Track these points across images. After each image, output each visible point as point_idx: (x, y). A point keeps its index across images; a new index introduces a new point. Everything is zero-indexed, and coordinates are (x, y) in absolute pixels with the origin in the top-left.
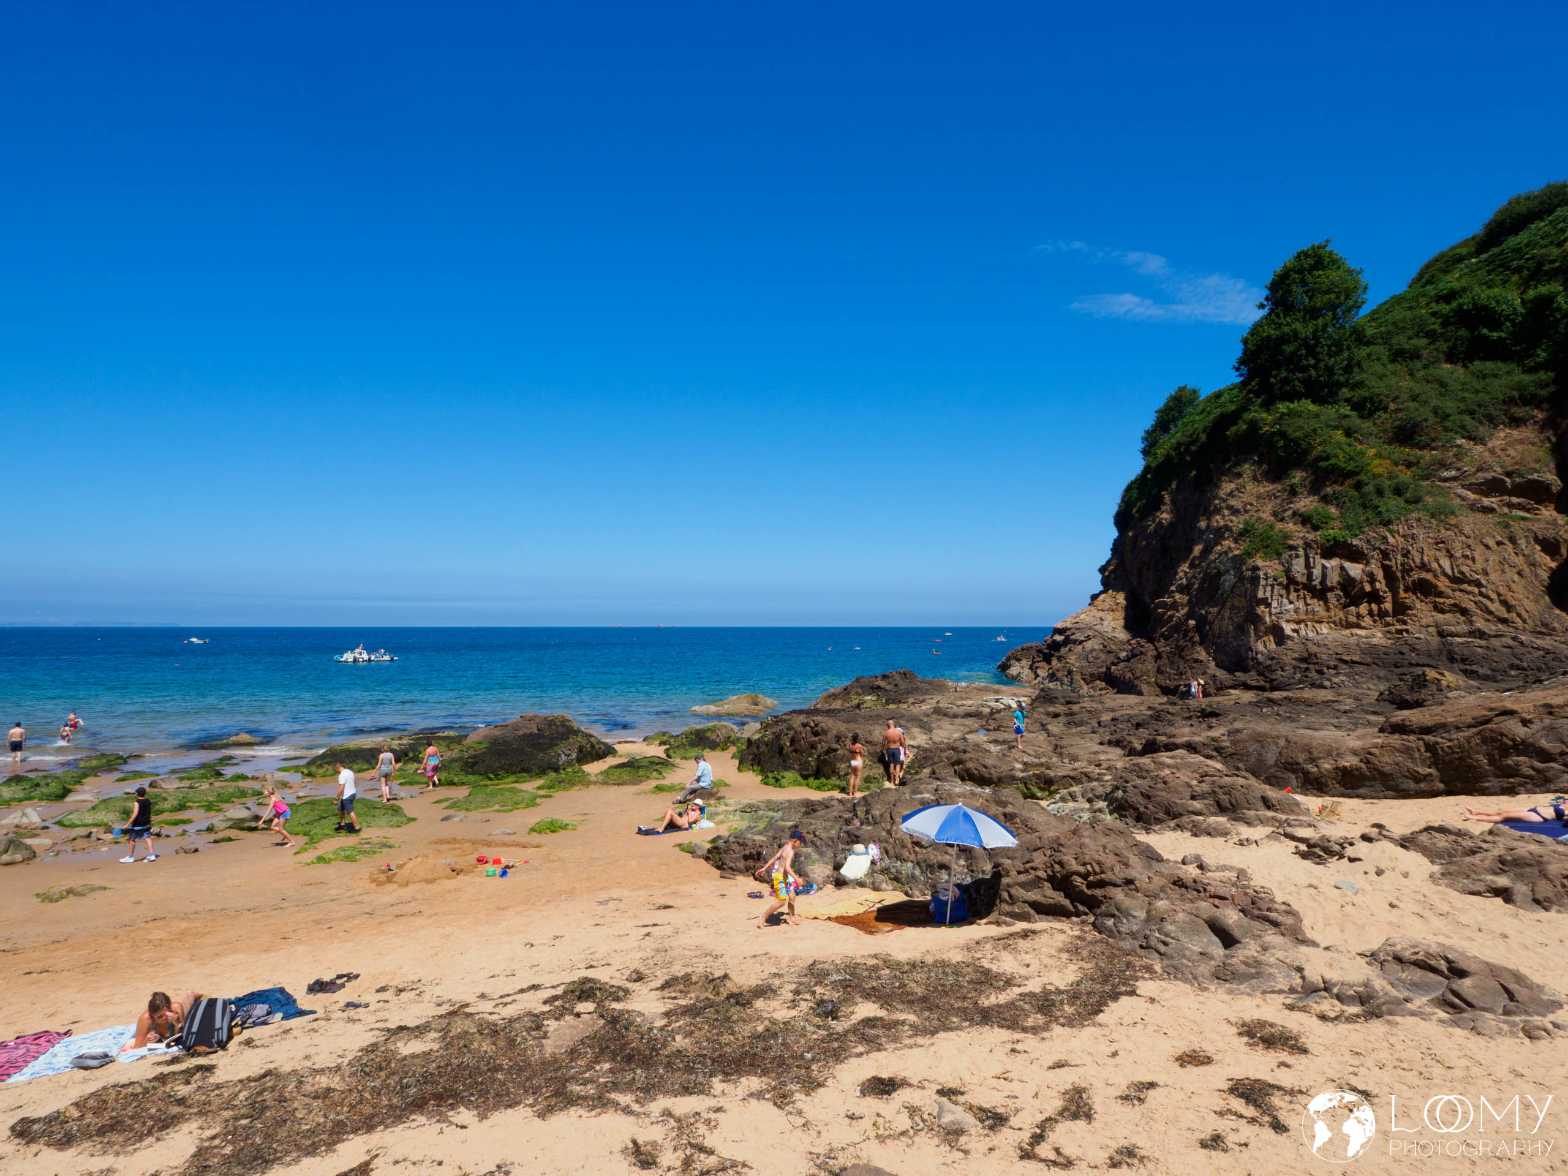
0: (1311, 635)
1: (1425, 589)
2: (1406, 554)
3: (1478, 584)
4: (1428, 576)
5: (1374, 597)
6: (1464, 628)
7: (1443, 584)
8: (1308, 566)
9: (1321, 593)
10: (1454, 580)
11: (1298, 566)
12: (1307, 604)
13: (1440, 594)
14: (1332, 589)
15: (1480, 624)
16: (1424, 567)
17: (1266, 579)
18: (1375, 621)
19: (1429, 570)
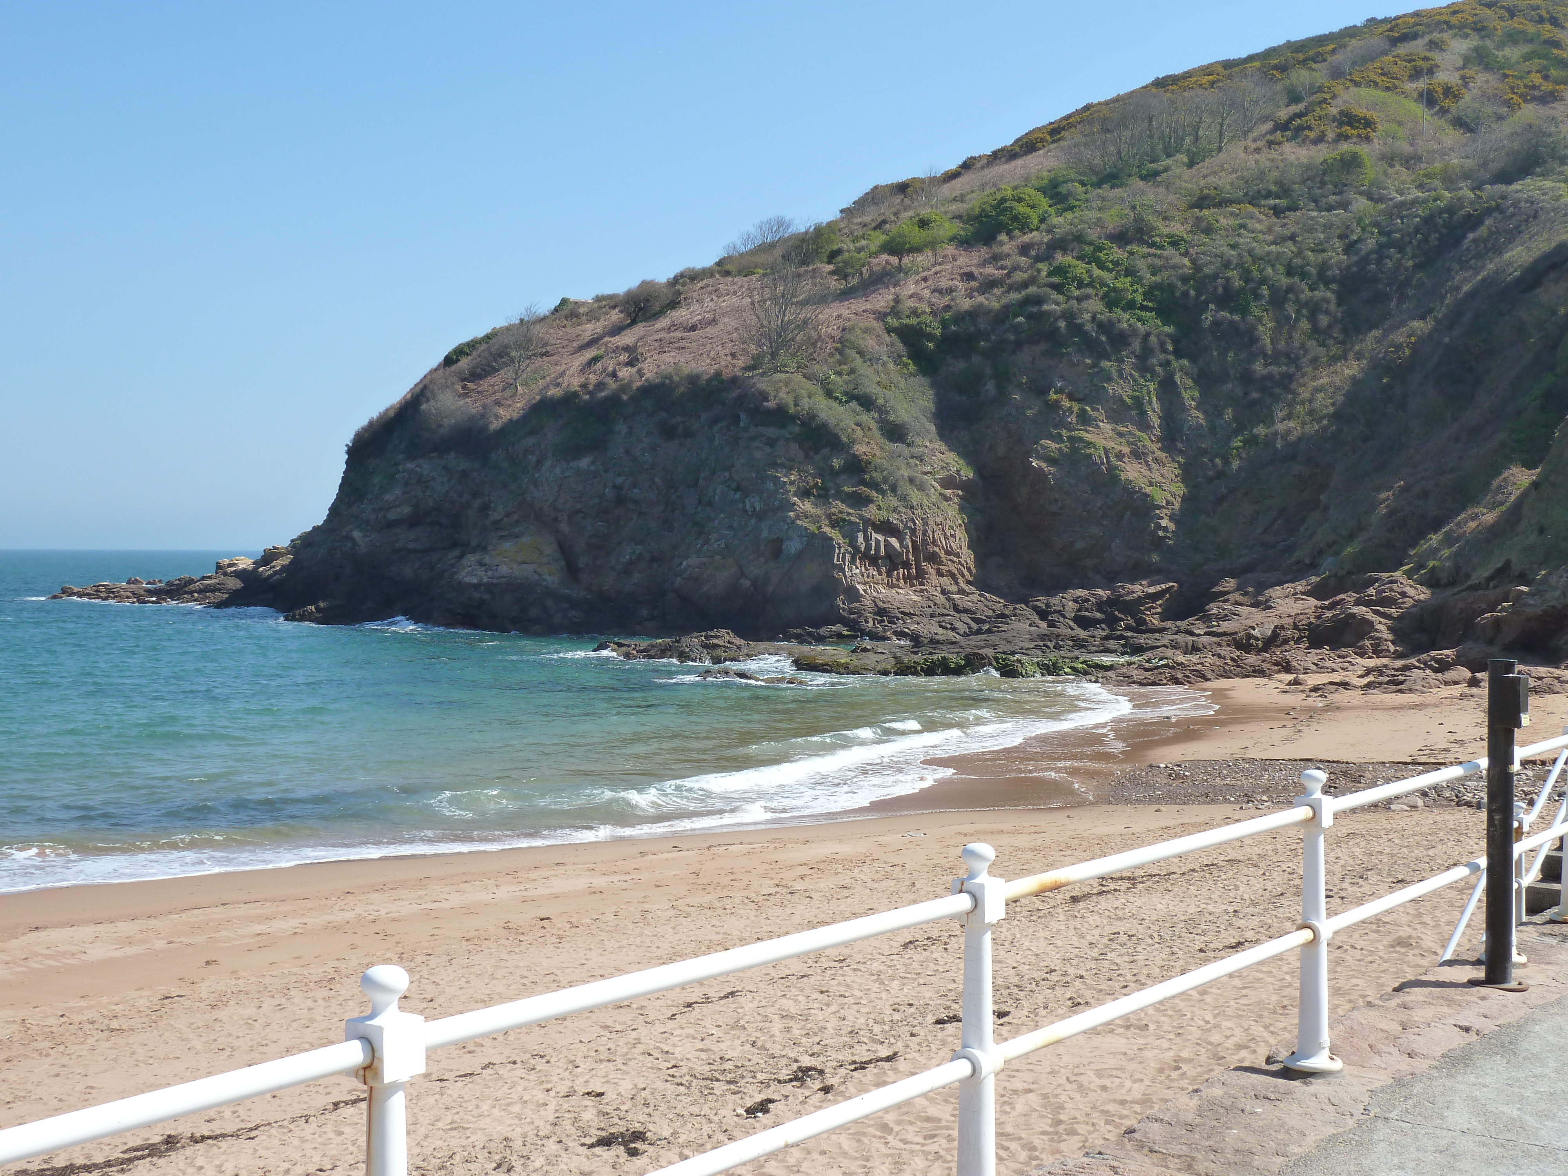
0: (875, 594)
1: (933, 558)
2: (925, 533)
3: (958, 555)
4: (936, 549)
5: (906, 565)
6: (954, 588)
7: (942, 554)
8: (867, 539)
9: (874, 561)
10: (948, 553)
11: (861, 539)
12: (866, 569)
13: (941, 563)
14: (881, 558)
15: (963, 585)
16: (934, 542)
17: (839, 548)
18: (906, 583)
19: (937, 546)
